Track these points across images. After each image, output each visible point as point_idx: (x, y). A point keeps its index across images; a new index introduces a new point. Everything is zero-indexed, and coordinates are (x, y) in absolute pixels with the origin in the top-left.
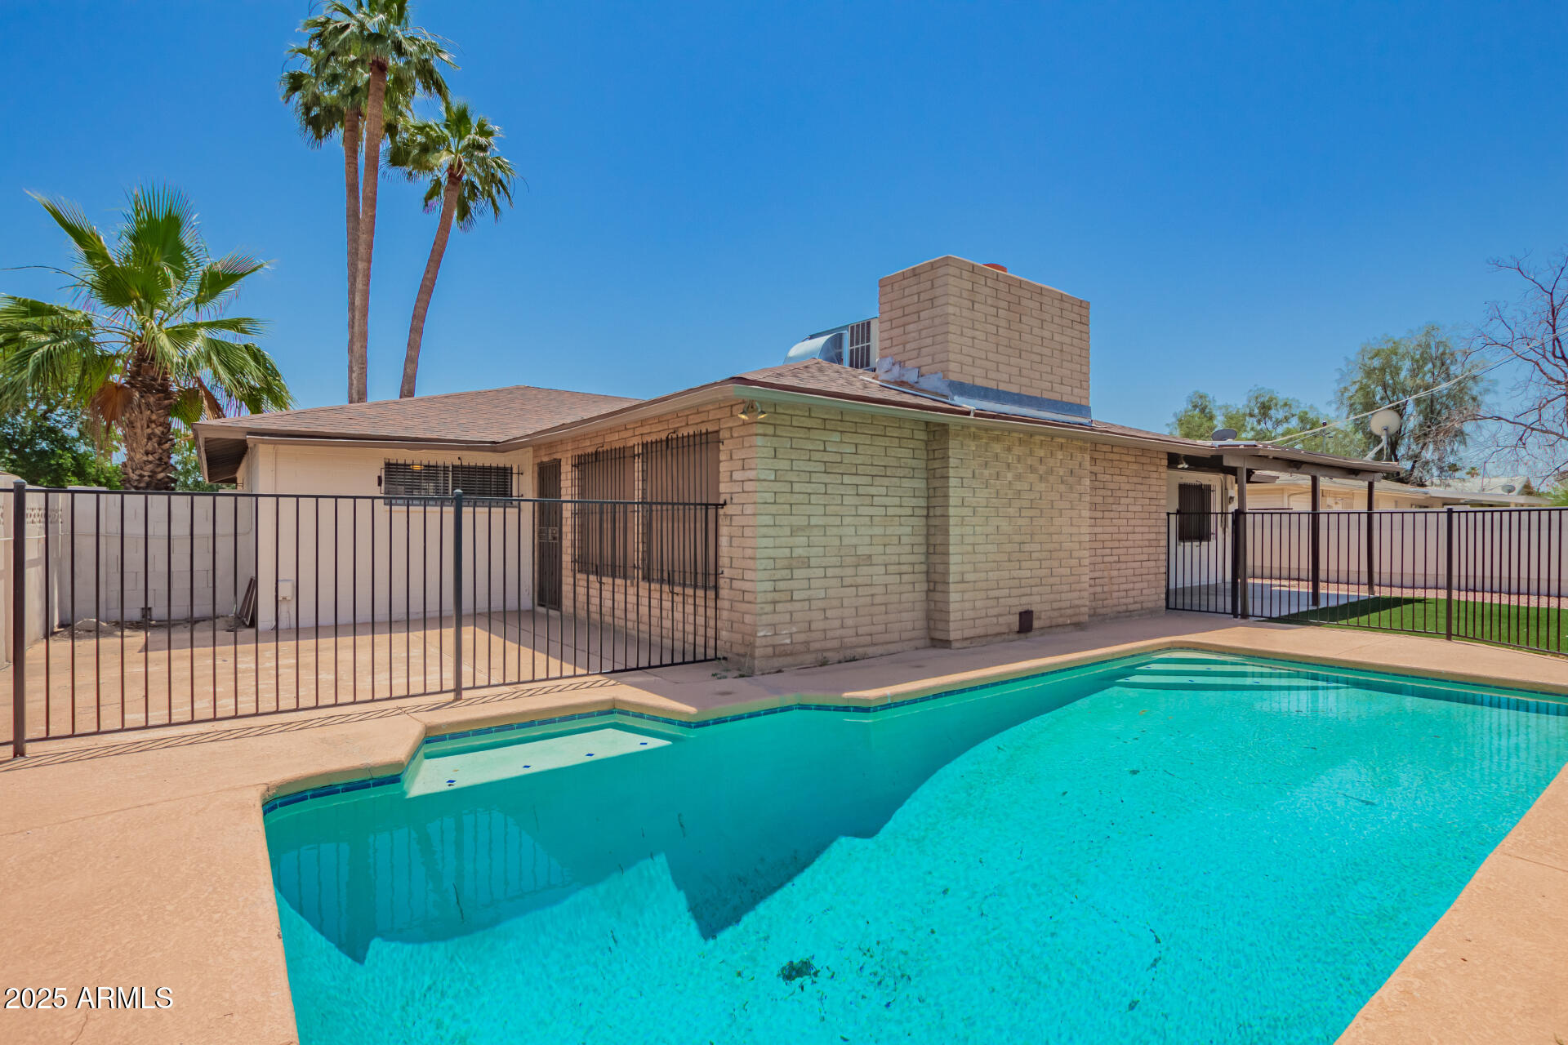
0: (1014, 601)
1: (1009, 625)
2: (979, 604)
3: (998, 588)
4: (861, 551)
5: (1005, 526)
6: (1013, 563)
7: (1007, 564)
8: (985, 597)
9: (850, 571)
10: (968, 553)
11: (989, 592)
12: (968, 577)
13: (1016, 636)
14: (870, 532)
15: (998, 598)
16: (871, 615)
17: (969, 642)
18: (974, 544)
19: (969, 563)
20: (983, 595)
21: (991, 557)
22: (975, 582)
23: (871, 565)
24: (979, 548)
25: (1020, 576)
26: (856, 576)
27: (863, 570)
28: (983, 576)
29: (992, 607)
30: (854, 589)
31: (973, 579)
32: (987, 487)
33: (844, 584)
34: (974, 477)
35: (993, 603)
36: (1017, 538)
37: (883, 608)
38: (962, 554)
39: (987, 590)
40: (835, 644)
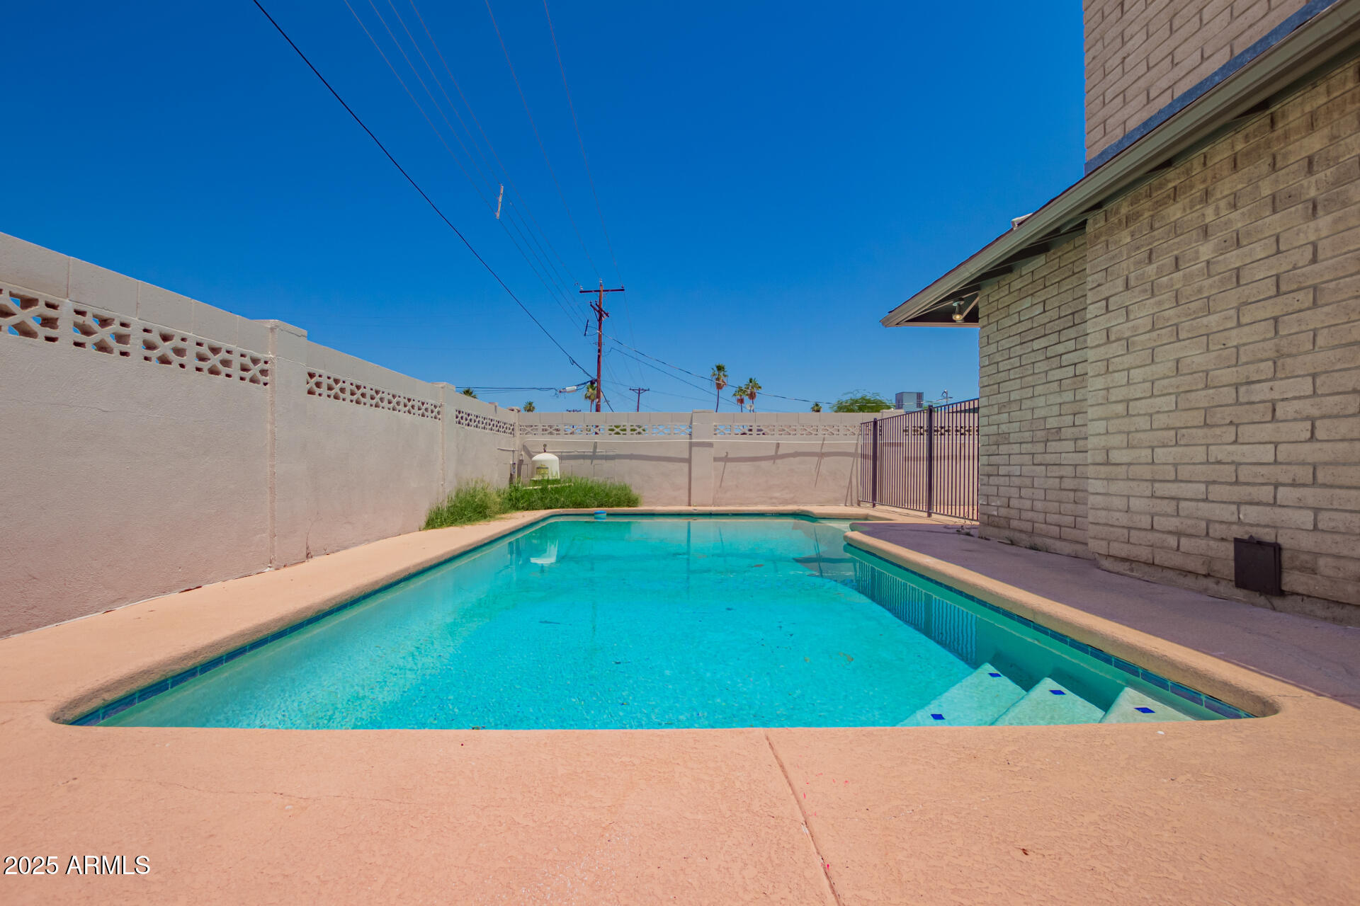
0: (1228, 513)
1: (1209, 561)
2: (1136, 504)
3: (1176, 480)
4: (1052, 423)
5: (1195, 356)
6: (1218, 431)
7: (1200, 432)
8: (1148, 493)
9: (1040, 448)
10: (1118, 417)
11: (1157, 485)
12: (1116, 456)
13: (1227, 589)
14: (1059, 400)
15: (1178, 499)
16: (1060, 502)
17: (1127, 565)
18: (1128, 401)
19: (1120, 432)
20: (1145, 489)
21: (1162, 420)
22: (1129, 464)
23: (1060, 440)
24: (1136, 407)
25: (1237, 458)
26: (1045, 453)
27: (1052, 446)
28: (1145, 454)
29: (1166, 515)
30: (1044, 467)
31: (1125, 460)
32: (1153, 295)
33: (1035, 462)
34: (1127, 287)
35: (1169, 507)
36: (1228, 375)
37: (1071, 494)
38: (1106, 419)
39: (1153, 481)
40: (1027, 526)
